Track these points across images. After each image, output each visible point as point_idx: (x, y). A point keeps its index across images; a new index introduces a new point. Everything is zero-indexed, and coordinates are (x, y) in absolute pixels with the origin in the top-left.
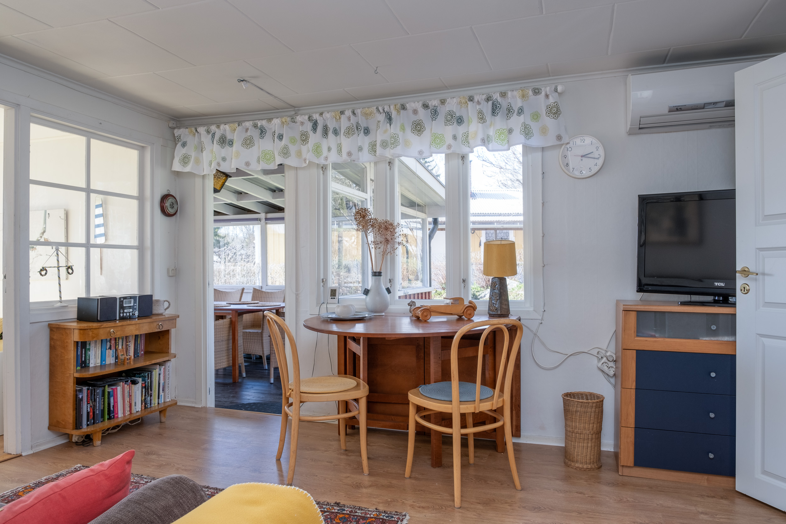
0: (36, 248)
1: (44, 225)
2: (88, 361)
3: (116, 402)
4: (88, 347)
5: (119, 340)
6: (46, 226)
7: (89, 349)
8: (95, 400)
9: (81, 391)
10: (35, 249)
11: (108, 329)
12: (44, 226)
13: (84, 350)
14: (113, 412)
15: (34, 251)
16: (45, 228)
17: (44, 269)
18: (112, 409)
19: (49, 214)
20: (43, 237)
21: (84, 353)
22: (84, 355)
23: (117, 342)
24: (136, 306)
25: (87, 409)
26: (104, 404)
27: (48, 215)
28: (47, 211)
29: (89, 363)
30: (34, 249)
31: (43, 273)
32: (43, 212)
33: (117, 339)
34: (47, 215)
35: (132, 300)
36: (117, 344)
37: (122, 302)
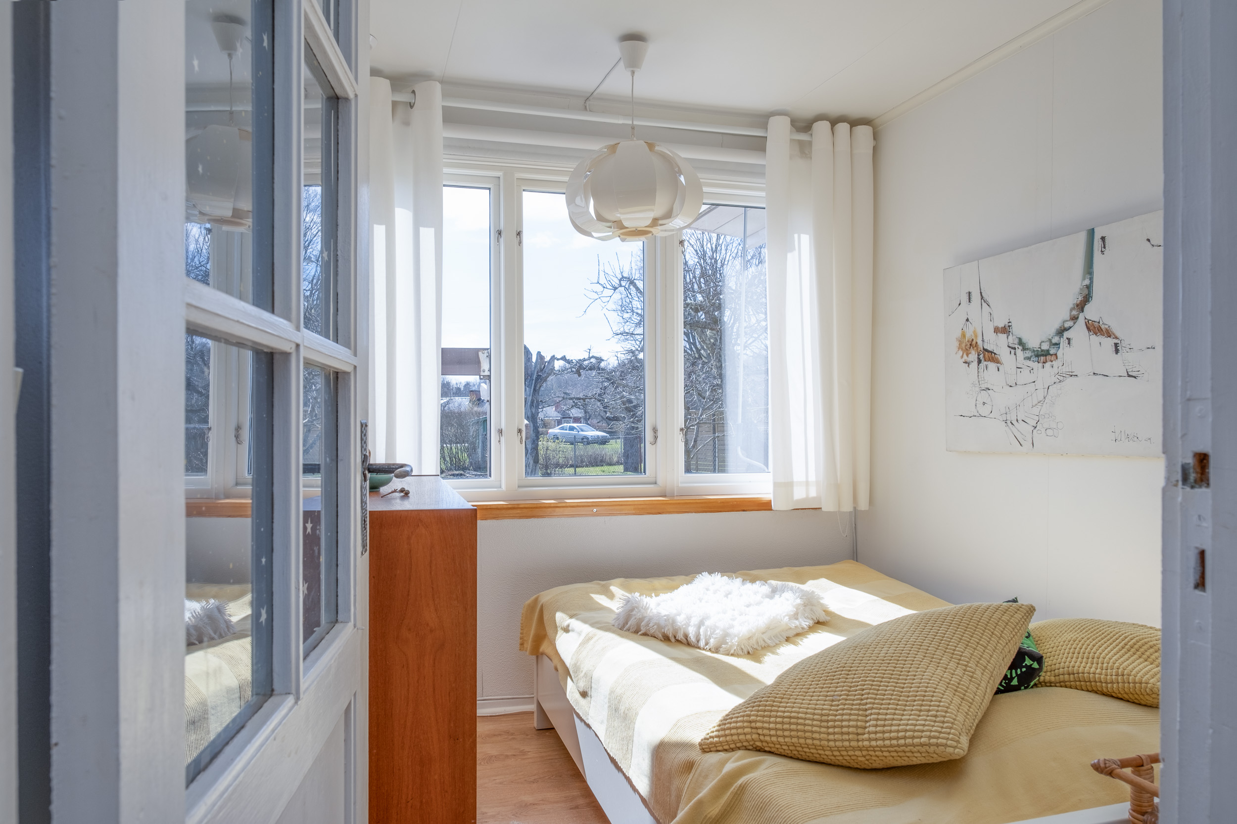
0: (1056, 355)
1: (1084, 279)
6: (1091, 279)
10: (1053, 358)
12: (1087, 282)
15: (1048, 365)
16: (1089, 287)
19: (1103, 239)
20: (1081, 316)
27: (1101, 242)
28: (1096, 230)
30: (1048, 357)
32: (1082, 237)
34: (1097, 244)
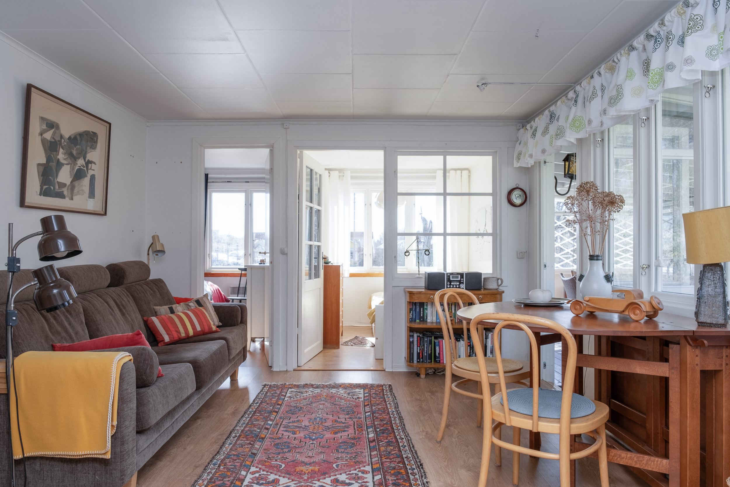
2: (426, 317)
3: (441, 351)
4: (425, 307)
5: (452, 306)
7: (427, 309)
8: (424, 345)
9: (413, 336)
10: (402, 238)
11: (429, 295)
13: (422, 309)
14: (439, 357)
15: (400, 239)
17: (407, 252)
18: (437, 355)
21: (422, 311)
22: (422, 312)
23: (450, 306)
24: (463, 280)
25: (417, 350)
26: (431, 350)
29: (427, 318)
31: (407, 254)
33: (450, 305)
35: (459, 276)
36: (450, 308)
37: (449, 276)
